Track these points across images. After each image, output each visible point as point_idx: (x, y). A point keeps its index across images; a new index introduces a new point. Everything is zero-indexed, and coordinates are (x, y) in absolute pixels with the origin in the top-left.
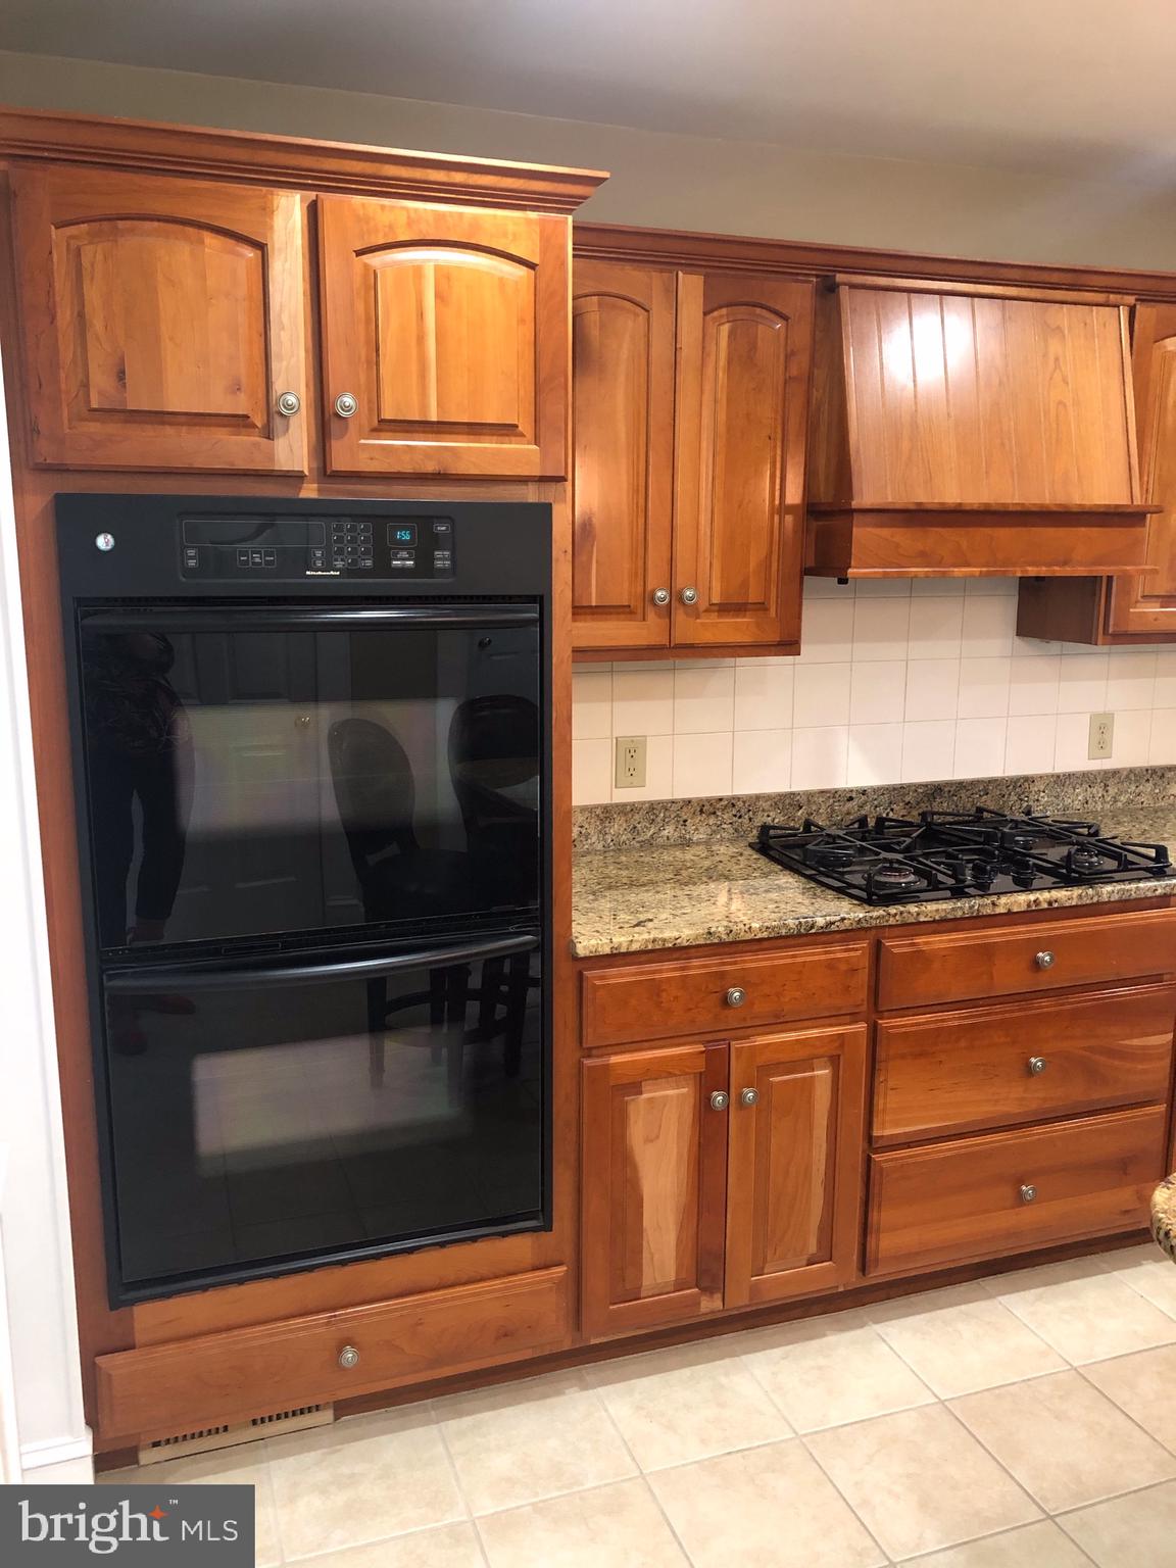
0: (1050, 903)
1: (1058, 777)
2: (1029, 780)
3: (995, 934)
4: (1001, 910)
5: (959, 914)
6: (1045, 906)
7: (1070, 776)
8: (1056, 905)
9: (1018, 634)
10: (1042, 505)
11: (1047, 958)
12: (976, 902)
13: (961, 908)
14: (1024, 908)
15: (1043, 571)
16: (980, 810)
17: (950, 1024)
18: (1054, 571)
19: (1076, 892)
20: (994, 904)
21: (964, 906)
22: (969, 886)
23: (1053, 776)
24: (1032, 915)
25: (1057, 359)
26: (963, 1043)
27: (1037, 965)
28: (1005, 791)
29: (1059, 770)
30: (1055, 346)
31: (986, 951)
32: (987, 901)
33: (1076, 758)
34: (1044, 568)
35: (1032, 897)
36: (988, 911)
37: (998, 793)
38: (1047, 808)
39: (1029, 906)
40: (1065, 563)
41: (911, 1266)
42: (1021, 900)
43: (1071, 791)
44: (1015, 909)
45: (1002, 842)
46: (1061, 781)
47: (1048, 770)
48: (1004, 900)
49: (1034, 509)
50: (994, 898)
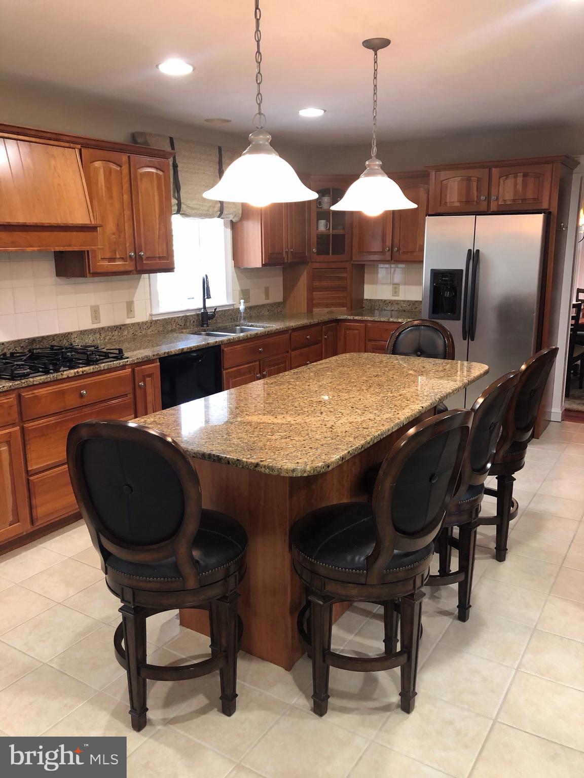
0: (83, 372)
1: (81, 331)
2: (71, 333)
3: (64, 386)
4: (65, 376)
5: (49, 380)
6: (81, 373)
7: (85, 331)
8: (85, 373)
9: (57, 276)
10: (58, 224)
11: (85, 392)
12: (55, 375)
13: (49, 377)
14: (73, 375)
15: (62, 249)
16: (52, 346)
17: (52, 422)
18: (66, 249)
19: (92, 367)
20: (62, 374)
21: (50, 377)
22: (51, 370)
23: (79, 331)
24: (76, 377)
25: (55, 168)
26: (58, 429)
27: (81, 396)
28: (61, 339)
29: (81, 329)
30: (53, 163)
31: (62, 393)
32: (59, 374)
33: (87, 324)
34: (62, 248)
35: (76, 370)
36: (60, 377)
37: (58, 340)
38: (78, 343)
39: (75, 374)
40: (70, 245)
41: (51, 518)
42: (72, 372)
43: (87, 336)
44: (70, 376)
45: (62, 356)
46: (83, 333)
47: (77, 329)
48: (65, 373)
49: (54, 225)
50: (62, 372)
